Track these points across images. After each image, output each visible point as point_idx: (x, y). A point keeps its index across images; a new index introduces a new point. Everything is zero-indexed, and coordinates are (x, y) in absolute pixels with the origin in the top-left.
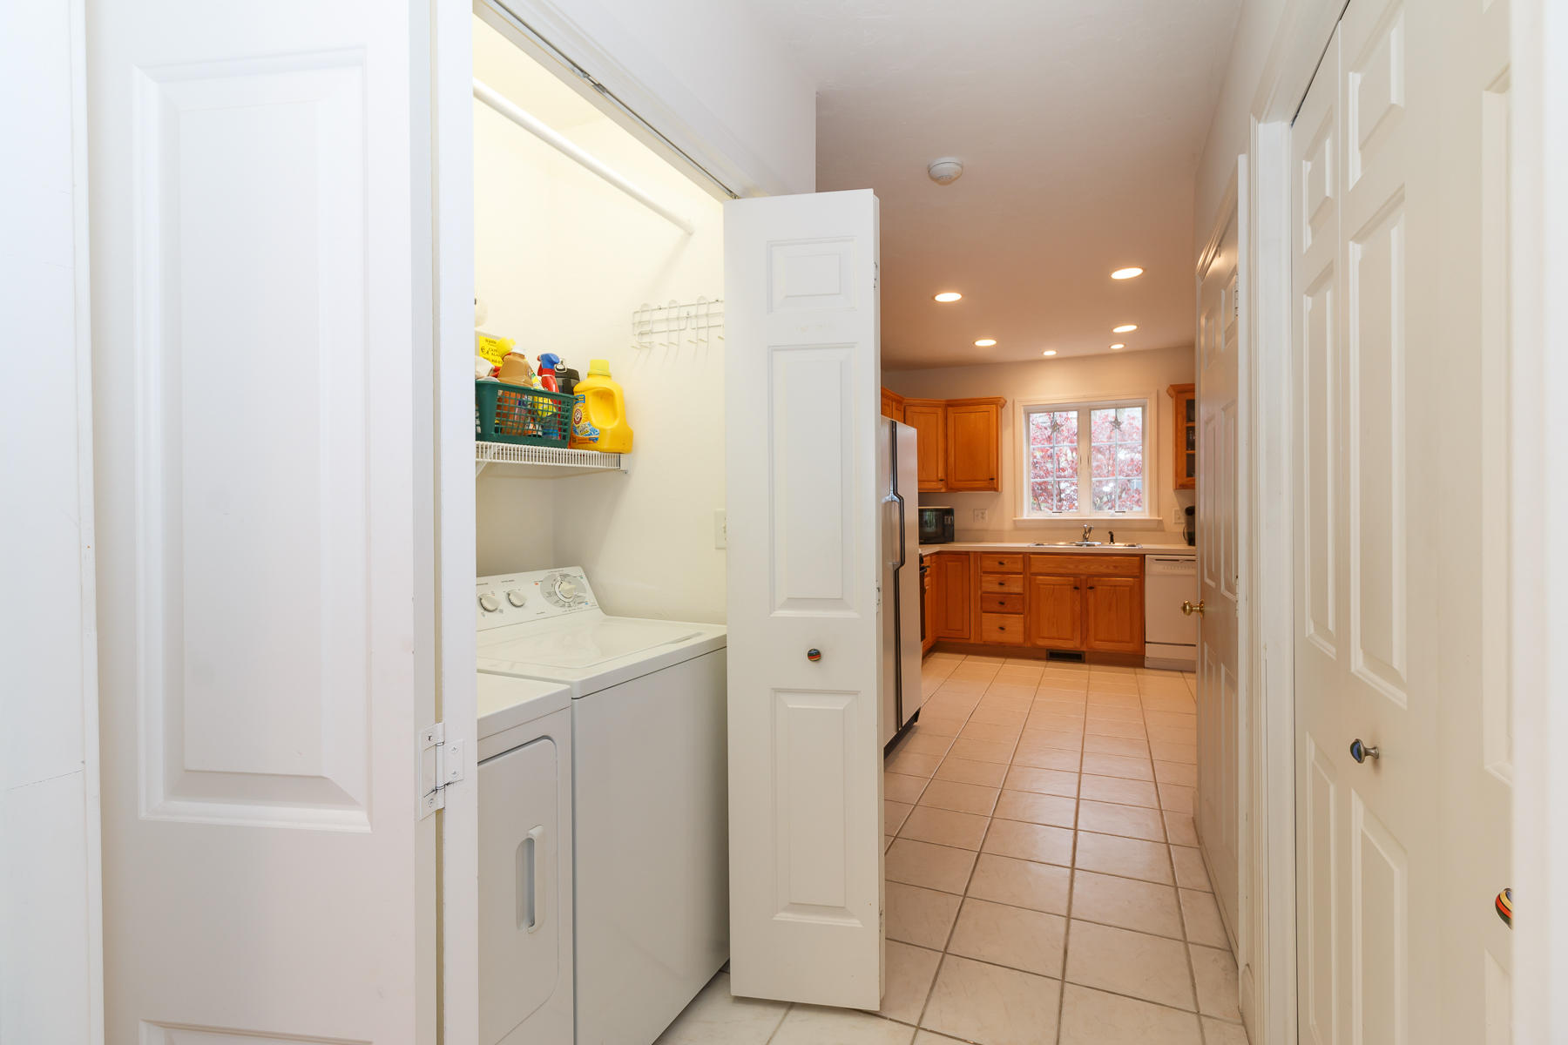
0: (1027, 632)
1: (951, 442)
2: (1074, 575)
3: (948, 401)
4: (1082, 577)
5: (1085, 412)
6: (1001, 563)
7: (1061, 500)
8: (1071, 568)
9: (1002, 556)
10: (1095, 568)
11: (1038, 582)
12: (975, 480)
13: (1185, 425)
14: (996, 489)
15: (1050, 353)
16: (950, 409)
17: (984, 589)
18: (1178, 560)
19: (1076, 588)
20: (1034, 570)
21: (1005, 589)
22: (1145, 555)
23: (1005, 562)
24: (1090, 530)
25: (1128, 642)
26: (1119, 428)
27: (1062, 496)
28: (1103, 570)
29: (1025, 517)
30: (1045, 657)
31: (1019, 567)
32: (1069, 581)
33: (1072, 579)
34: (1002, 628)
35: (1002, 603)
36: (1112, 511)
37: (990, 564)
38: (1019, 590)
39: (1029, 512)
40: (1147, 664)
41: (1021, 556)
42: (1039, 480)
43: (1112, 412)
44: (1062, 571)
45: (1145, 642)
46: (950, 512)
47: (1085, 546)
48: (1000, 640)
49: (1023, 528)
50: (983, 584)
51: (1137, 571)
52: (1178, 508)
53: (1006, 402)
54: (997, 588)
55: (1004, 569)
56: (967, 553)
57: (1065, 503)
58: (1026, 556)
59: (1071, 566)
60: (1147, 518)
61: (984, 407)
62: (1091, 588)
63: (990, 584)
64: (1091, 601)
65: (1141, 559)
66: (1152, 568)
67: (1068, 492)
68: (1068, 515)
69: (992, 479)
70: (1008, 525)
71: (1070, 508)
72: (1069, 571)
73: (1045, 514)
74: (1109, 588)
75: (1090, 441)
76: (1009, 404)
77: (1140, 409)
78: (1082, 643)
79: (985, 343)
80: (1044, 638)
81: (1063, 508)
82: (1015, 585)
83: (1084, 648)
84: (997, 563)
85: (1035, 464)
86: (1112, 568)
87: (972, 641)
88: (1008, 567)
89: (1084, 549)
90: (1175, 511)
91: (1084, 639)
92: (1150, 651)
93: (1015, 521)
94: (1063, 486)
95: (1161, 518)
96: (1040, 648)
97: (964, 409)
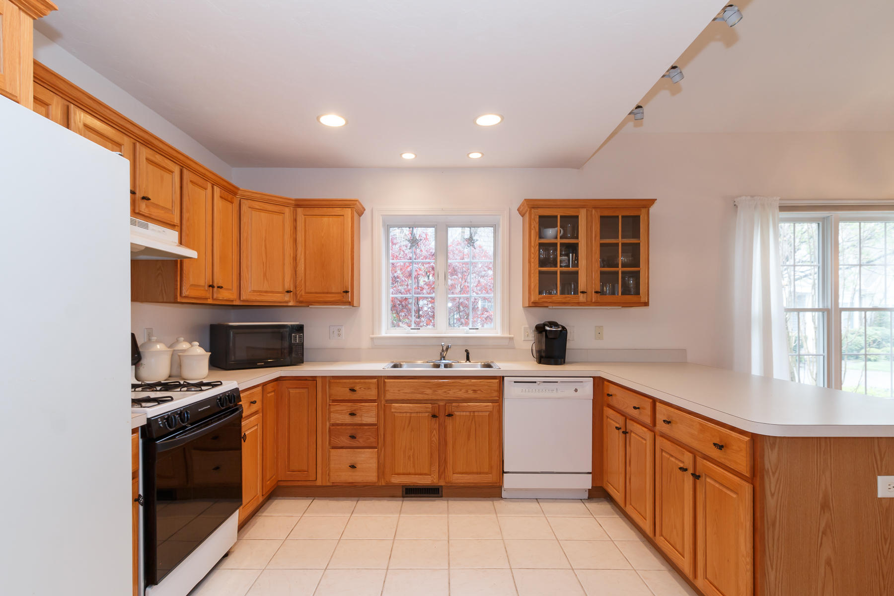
0: (381, 470)
1: (300, 249)
2: (432, 402)
3: (296, 200)
4: (441, 403)
5: (441, 228)
6: (353, 390)
7: (419, 317)
8: (429, 393)
9: (353, 382)
10: (454, 393)
11: (393, 410)
12: (327, 293)
13: (538, 241)
14: (350, 303)
15: (408, 156)
16: (299, 210)
17: (332, 421)
18: (535, 382)
19: (434, 416)
20: (389, 396)
21: (356, 420)
22: (503, 377)
23: (357, 388)
24: (447, 348)
25: (487, 473)
26: (473, 246)
27: (421, 313)
28: (461, 394)
29: (384, 334)
30: (400, 493)
31: (372, 393)
32: (427, 408)
33: (430, 406)
34: (353, 467)
35: (353, 437)
36: (467, 328)
37: (342, 392)
38: (373, 420)
39: (387, 330)
40: (504, 494)
41: (375, 380)
42: (399, 296)
43: (467, 230)
44: (419, 397)
45: (504, 472)
46: (300, 329)
47: (442, 368)
48: (351, 481)
49: (380, 347)
50: (332, 415)
51: (495, 394)
52: (527, 326)
53: (365, 210)
54: (348, 419)
55: (354, 396)
56: (314, 378)
57: (423, 319)
58: (380, 381)
59: (429, 391)
60: (499, 334)
61: (338, 211)
62: (450, 415)
63: (340, 415)
64: (450, 428)
65: (500, 381)
66: (511, 390)
67: (425, 309)
68: (426, 332)
69: (347, 292)
70: (365, 344)
71: (427, 325)
72: (426, 397)
73: (403, 331)
74: (468, 414)
75: (447, 258)
76: (367, 213)
77: (492, 229)
78: (440, 477)
79: (332, 120)
80: (399, 474)
81: (421, 324)
82: (368, 416)
83: (442, 483)
84: (348, 389)
85: (395, 280)
86: (470, 392)
87: (319, 483)
88: (361, 393)
89: (442, 371)
90: (525, 328)
91: (441, 474)
92: (509, 482)
93: (372, 339)
94: (421, 303)
95: (512, 336)
96: (395, 486)
97: (317, 211)
